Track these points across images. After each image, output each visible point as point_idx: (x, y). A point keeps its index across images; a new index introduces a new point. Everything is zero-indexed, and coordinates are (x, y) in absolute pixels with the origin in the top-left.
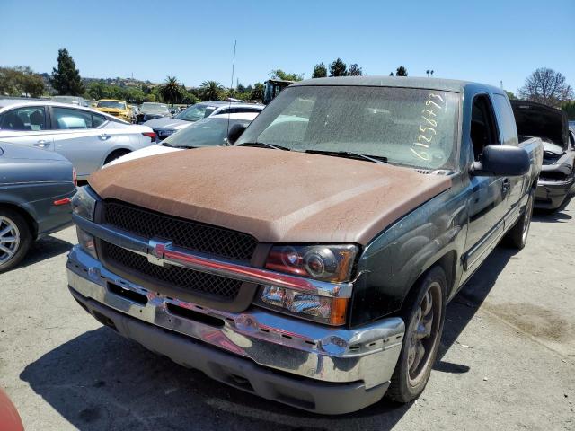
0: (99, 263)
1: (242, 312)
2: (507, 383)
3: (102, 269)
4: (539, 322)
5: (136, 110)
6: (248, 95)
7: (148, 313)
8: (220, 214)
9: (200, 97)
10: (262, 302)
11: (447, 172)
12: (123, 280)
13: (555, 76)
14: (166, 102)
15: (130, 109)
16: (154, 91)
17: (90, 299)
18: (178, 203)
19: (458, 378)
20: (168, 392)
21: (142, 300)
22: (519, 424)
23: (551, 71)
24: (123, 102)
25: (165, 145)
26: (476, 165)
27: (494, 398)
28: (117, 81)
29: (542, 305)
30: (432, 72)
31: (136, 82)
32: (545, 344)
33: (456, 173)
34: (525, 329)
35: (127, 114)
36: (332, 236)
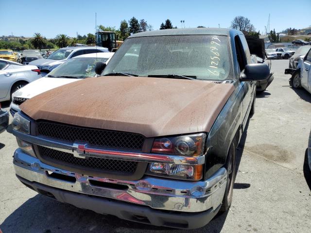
0: (37, 160)
1: (140, 180)
2: (271, 190)
3: (41, 163)
4: (274, 153)
5: (20, 55)
6: (85, 41)
7: (77, 187)
8: (118, 123)
9: (57, 44)
10: (151, 172)
11: (230, 81)
12: (57, 169)
13: (245, 20)
14: (36, 48)
15: (16, 54)
16: (27, 42)
17: (34, 182)
18: (88, 119)
19: (246, 191)
20: (91, 229)
21: (73, 180)
22: (284, 212)
23: (243, 18)
24: (10, 51)
25: (50, 76)
26: (243, 75)
27: (267, 200)
28: (3, 38)
29: (273, 144)
30: (184, 22)
31: (15, 38)
32: (281, 164)
33: (235, 82)
34: (269, 158)
35: (14, 57)
36: (190, 129)
